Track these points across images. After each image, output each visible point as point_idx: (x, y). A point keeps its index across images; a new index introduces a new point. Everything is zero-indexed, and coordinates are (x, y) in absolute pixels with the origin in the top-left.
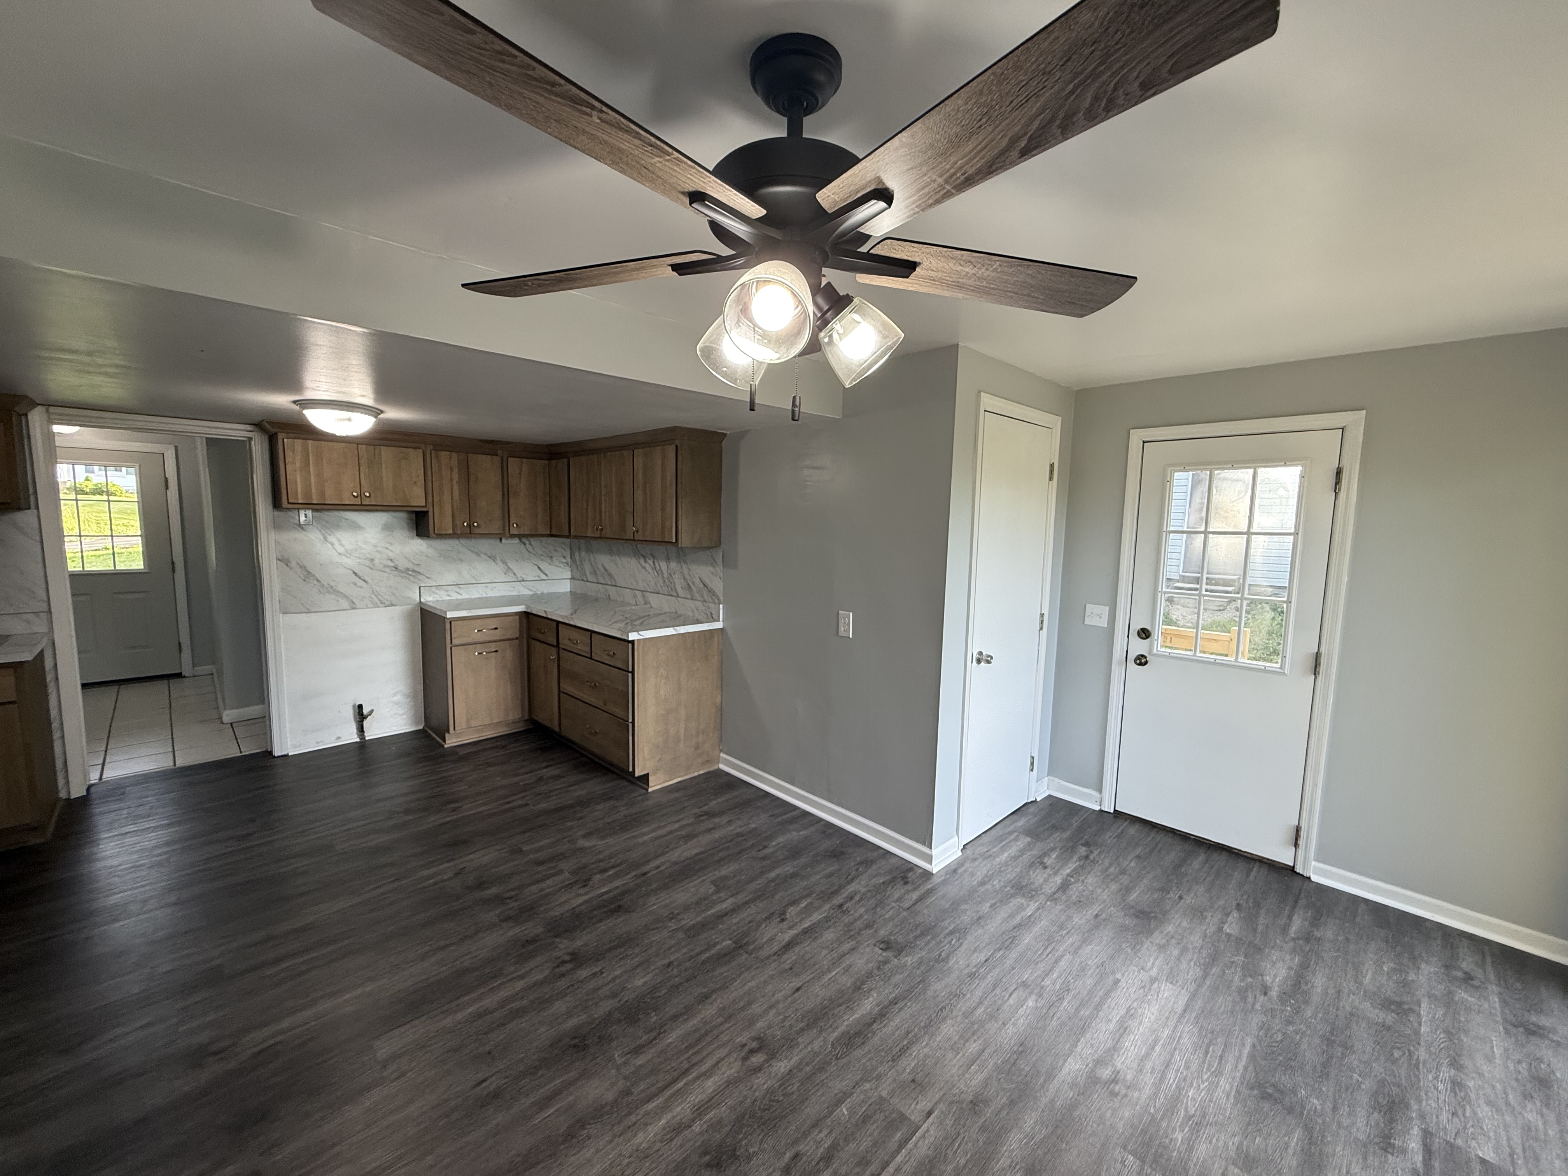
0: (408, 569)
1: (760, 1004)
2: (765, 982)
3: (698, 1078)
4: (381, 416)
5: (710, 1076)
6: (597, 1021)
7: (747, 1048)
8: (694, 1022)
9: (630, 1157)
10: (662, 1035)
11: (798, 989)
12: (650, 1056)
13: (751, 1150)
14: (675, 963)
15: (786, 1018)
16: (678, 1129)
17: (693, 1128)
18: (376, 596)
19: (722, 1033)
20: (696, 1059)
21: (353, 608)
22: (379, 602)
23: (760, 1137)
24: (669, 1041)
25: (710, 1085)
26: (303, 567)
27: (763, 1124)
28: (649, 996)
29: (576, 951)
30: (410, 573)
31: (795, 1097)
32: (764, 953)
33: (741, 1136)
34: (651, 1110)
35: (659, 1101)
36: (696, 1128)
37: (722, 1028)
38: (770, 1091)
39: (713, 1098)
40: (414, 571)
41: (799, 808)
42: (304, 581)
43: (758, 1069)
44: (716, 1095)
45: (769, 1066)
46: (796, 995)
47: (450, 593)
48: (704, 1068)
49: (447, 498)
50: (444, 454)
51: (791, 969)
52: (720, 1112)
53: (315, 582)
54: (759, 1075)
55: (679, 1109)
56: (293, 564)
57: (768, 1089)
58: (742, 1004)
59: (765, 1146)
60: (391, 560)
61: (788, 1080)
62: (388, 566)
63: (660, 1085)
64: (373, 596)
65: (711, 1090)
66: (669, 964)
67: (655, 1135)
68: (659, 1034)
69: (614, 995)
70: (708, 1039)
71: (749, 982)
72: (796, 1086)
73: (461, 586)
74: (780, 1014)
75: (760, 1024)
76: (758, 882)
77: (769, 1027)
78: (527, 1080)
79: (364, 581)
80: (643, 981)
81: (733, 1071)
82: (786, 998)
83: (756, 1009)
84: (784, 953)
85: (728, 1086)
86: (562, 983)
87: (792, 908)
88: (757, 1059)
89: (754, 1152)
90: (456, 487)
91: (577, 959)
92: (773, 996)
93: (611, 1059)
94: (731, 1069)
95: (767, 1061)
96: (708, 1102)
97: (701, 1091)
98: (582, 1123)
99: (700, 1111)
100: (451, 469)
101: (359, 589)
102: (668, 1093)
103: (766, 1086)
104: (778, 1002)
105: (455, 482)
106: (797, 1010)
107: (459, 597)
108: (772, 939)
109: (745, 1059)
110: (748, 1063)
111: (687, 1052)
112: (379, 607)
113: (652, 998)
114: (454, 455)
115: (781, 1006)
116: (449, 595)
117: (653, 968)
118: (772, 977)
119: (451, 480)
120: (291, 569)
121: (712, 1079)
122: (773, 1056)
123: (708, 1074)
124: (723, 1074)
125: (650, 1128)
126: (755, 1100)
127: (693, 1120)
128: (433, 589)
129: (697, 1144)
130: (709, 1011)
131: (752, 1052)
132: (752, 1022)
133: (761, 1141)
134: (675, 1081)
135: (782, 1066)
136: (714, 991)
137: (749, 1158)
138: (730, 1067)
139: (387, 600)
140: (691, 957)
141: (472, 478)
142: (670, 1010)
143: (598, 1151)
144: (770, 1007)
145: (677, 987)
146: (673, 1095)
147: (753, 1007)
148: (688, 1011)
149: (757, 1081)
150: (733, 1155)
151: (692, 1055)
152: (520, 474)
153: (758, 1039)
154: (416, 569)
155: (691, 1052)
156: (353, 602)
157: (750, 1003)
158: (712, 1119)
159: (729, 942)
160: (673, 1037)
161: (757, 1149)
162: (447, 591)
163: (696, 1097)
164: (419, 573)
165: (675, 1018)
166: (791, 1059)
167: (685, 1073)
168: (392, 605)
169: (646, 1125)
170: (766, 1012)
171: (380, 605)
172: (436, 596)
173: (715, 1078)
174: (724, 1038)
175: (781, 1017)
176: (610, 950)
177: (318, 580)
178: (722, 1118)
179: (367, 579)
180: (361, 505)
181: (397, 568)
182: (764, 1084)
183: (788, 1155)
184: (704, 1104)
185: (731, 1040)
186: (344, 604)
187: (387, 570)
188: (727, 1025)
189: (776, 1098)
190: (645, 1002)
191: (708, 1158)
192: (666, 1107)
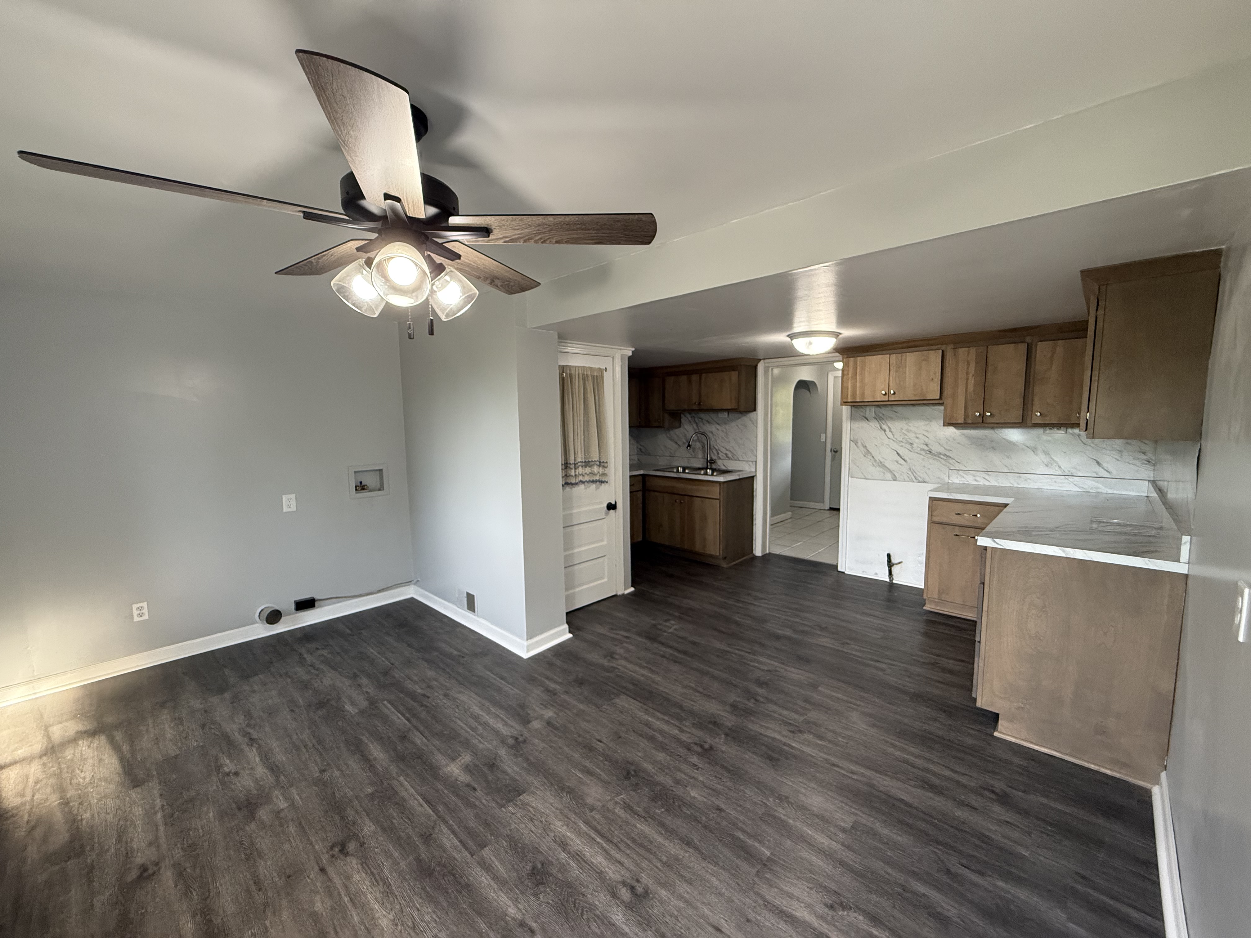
0: (940, 454)
1: (689, 890)
2: (721, 895)
3: (605, 850)
4: (840, 336)
5: (606, 859)
6: (651, 779)
7: (635, 884)
8: (659, 839)
9: (546, 821)
10: (643, 820)
11: (718, 930)
12: (623, 815)
13: (541, 896)
14: (723, 814)
15: (676, 918)
16: (563, 844)
17: (563, 854)
18: (912, 473)
19: (650, 861)
20: (622, 846)
21: (894, 480)
22: (914, 478)
23: (550, 902)
24: (638, 825)
25: (599, 860)
26: (865, 447)
27: (562, 903)
28: (680, 803)
29: (715, 749)
30: (942, 457)
31: (586, 929)
32: (764, 890)
33: (553, 887)
34: (578, 826)
35: (584, 828)
36: (563, 855)
37: (655, 861)
38: (592, 908)
39: (586, 863)
40: (945, 455)
41: (1162, 920)
42: (865, 456)
43: (614, 895)
44: (589, 865)
45: (618, 905)
46: (710, 929)
47: (977, 478)
48: (613, 853)
49: (961, 391)
50: (962, 351)
51: (748, 921)
52: (574, 870)
53: (871, 458)
54: (608, 897)
55: (578, 842)
56: (859, 444)
57: (595, 906)
58: (685, 874)
59: (544, 906)
60: (927, 445)
61: (603, 923)
62: (923, 450)
63: (599, 827)
64: (910, 473)
65: (593, 861)
66: (720, 810)
67: (559, 832)
68: (644, 817)
69: (678, 782)
70: (643, 852)
71: (717, 878)
72: (597, 930)
73: (990, 473)
74: (679, 911)
75: (663, 893)
76: (890, 871)
77: (662, 902)
78: (601, 758)
79: (904, 460)
80: (696, 796)
81: (612, 875)
82: (703, 916)
83: (683, 888)
84: (770, 911)
85: (597, 873)
86: (682, 751)
87: (861, 918)
88: (625, 893)
89: (539, 898)
90: (971, 381)
91: (707, 752)
92: (703, 903)
93: (618, 794)
94: (612, 873)
95: (623, 902)
96: (583, 860)
97: (593, 854)
98: (570, 791)
99: (578, 857)
100: (969, 364)
101: (900, 466)
102: (593, 834)
103: (597, 903)
104: (696, 908)
105: (971, 375)
106: (689, 929)
107: (987, 483)
108: (791, 896)
109: (624, 883)
110: (620, 886)
111: (628, 839)
112: (914, 482)
113: (679, 806)
114: (973, 350)
115: (690, 912)
116: (976, 480)
117: (713, 799)
118: (730, 901)
119: (967, 373)
120: (858, 447)
121: (603, 860)
122: (629, 907)
123: (608, 856)
124: (610, 869)
125: (565, 827)
126: (584, 895)
127: (569, 853)
128: (960, 472)
129: (550, 858)
130: (673, 848)
131: (632, 888)
132: (663, 885)
133: (548, 903)
134: (602, 836)
135: (618, 916)
136: (696, 849)
137: (535, 895)
138: (616, 872)
139: (921, 478)
140: (735, 824)
141: (990, 368)
142: (669, 820)
143: (551, 804)
144: (686, 901)
145: (696, 820)
146: (590, 836)
147: (685, 885)
148: (670, 833)
149: (602, 895)
150: (538, 884)
151: (626, 843)
152: (1052, 358)
153: (646, 892)
154: (948, 454)
155: (629, 842)
156: (895, 475)
157: (689, 882)
158: (569, 865)
159: (768, 854)
160: (642, 827)
161: (542, 899)
162: (974, 476)
163: (587, 851)
164: (950, 457)
165: (662, 825)
166: (626, 924)
167: (609, 841)
168: (925, 482)
169: (567, 826)
170: (680, 897)
171: (915, 480)
172: (963, 479)
173: (604, 863)
174: (645, 864)
175: (676, 913)
176: (723, 767)
177: (873, 457)
178: (570, 872)
179: (906, 458)
180: (888, 401)
181: (930, 452)
182: (599, 901)
183: (534, 925)
184: (581, 858)
185: (643, 870)
186: (889, 476)
187: (923, 453)
188: (659, 865)
189: (585, 913)
190: (674, 802)
191: (539, 866)
192: (580, 833)
